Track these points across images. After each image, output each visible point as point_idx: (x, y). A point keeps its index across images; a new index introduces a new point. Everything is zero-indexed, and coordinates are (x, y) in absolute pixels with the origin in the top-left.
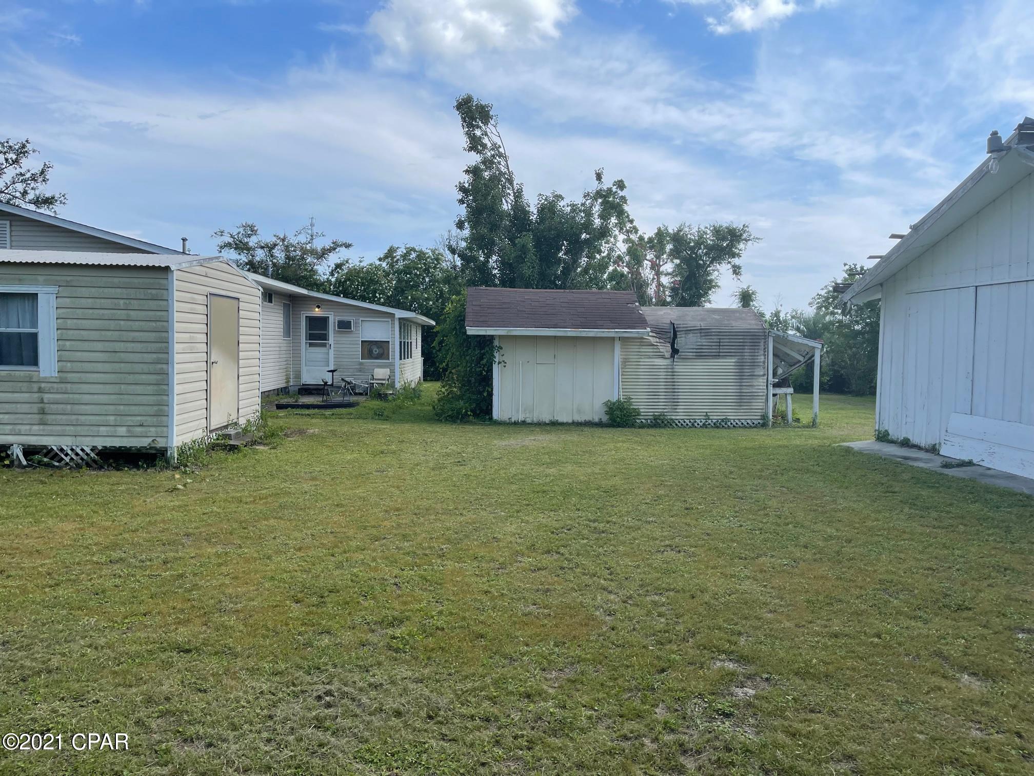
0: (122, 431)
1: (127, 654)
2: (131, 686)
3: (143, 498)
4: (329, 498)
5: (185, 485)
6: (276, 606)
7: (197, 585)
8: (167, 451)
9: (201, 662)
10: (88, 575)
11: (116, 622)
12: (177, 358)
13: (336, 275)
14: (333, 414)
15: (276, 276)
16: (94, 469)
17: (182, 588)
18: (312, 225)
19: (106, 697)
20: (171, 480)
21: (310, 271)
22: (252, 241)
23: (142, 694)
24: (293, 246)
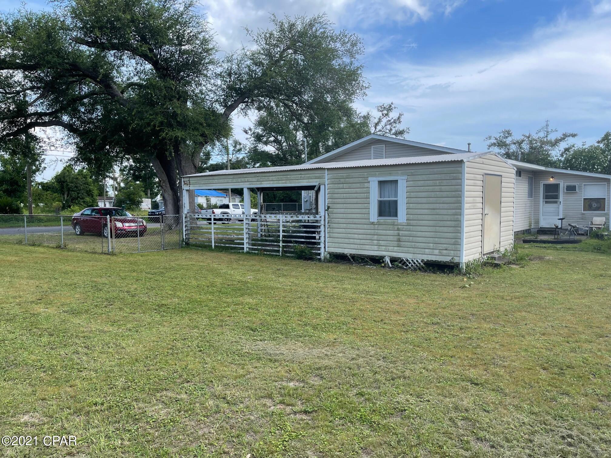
0: (436, 252)
1: (443, 377)
2: (446, 397)
3: (447, 290)
4: (563, 303)
5: (470, 285)
6: (529, 369)
7: (480, 345)
8: (459, 264)
9: (485, 393)
10: (422, 329)
11: (437, 358)
12: (466, 212)
13: (565, 156)
14: (562, 247)
15: (523, 160)
16: (422, 272)
17: (471, 345)
18: (547, 125)
19: (433, 400)
20: (462, 282)
21: (547, 155)
22: (508, 141)
23: (452, 403)
24: (535, 140)
